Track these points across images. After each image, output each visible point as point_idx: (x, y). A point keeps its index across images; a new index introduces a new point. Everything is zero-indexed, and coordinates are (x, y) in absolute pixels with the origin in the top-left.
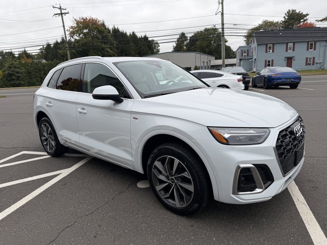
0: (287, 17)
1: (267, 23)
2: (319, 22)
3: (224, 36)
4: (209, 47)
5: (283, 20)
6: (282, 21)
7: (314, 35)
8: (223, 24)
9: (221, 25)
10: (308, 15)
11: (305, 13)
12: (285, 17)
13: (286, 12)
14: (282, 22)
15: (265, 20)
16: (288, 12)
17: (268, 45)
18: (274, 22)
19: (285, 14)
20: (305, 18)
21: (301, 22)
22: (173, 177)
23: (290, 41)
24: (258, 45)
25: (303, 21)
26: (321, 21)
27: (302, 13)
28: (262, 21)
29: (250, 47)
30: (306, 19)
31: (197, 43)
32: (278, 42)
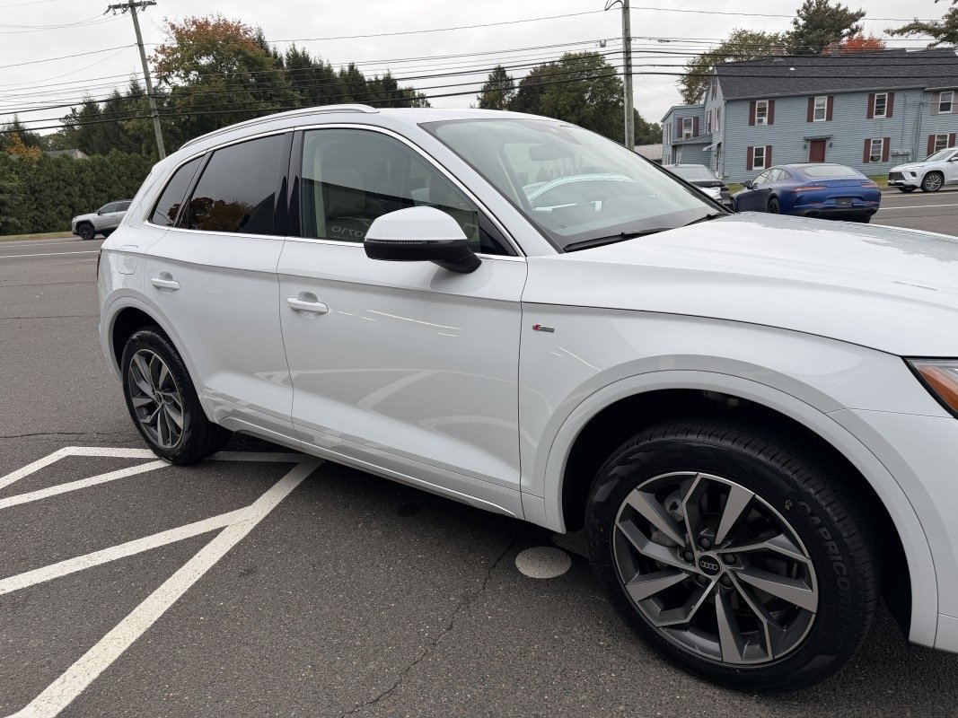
0: (801, 22)
1: (745, 39)
2: (896, 36)
3: (631, 74)
4: (576, 111)
5: (792, 29)
6: (788, 33)
7: (886, 72)
8: (628, 39)
9: (621, 41)
10: (863, 15)
11: (853, 10)
12: (796, 23)
13: (801, 8)
14: (787, 36)
15: (739, 29)
16: (805, 7)
17: (757, 102)
18: (766, 35)
19: (798, 12)
20: (854, 25)
21: (844, 36)
22: (712, 554)
23: (819, 92)
24: (728, 102)
25: (849, 34)
26: (901, 32)
27: (845, 10)
28: (732, 32)
29: (703, 107)
30: (857, 27)
31: (543, 97)
32: (785, 94)
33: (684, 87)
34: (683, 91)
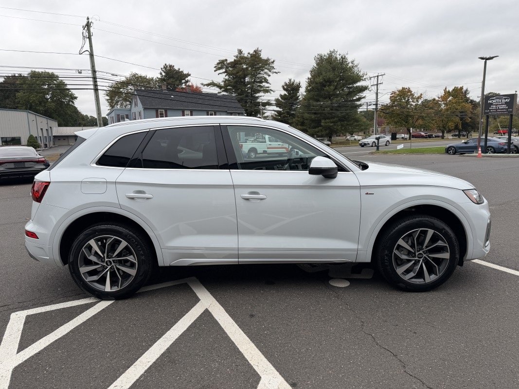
0: (164, 74)
1: (137, 77)
2: (205, 86)
3: (98, 90)
5: (159, 76)
6: (158, 78)
7: (211, 102)
8: (94, 72)
9: (90, 72)
10: (190, 75)
11: (185, 72)
12: (161, 74)
13: (163, 67)
14: (157, 79)
15: (134, 72)
16: (164, 67)
17: (159, 110)
18: (148, 77)
19: (162, 69)
20: (186, 79)
21: (183, 83)
23: (186, 108)
24: (145, 109)
25: (185, 83)
26: (208, 85)
27: (182, 72)
28: (130, 73)
29: (130, 110)
30: (188, 80)
31: (19, 95)
32: (171, 108)
33: (108, 98)
34: (108, 100)
